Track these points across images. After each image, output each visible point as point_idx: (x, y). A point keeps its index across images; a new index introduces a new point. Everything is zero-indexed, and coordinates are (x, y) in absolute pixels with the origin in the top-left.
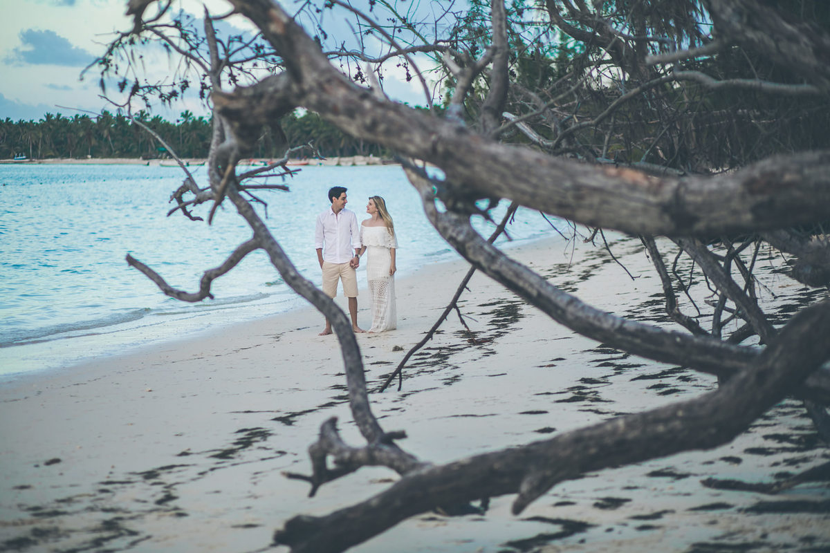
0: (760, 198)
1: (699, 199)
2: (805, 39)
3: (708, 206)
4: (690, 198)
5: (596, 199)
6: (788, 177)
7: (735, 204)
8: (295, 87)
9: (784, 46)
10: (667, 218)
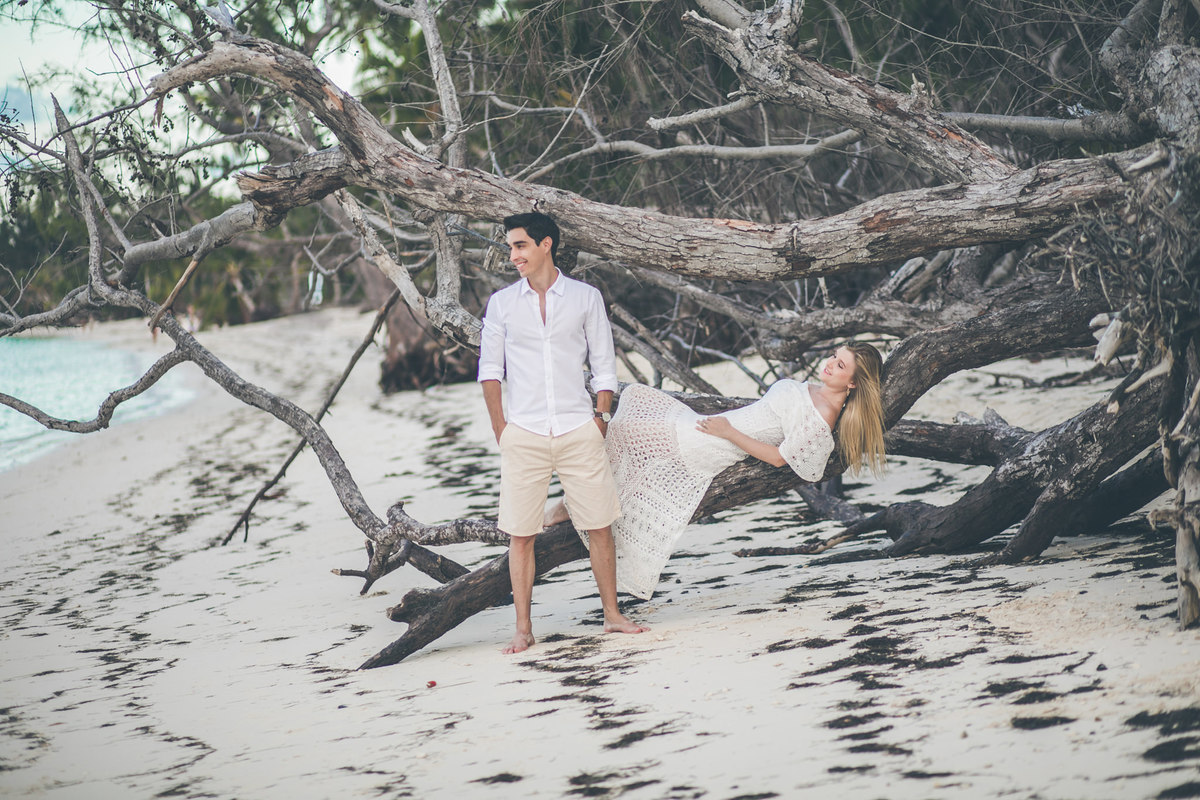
0: (876, 235)
1: (816, 240)
2: (856, 91)
3: (826, 247)
4: (804, 240)
5: (708, 250)
6: (900, 214)
7: (852, 243)
8: (354, 163)
9: (835, 99)
10: (783, 260)
